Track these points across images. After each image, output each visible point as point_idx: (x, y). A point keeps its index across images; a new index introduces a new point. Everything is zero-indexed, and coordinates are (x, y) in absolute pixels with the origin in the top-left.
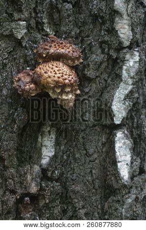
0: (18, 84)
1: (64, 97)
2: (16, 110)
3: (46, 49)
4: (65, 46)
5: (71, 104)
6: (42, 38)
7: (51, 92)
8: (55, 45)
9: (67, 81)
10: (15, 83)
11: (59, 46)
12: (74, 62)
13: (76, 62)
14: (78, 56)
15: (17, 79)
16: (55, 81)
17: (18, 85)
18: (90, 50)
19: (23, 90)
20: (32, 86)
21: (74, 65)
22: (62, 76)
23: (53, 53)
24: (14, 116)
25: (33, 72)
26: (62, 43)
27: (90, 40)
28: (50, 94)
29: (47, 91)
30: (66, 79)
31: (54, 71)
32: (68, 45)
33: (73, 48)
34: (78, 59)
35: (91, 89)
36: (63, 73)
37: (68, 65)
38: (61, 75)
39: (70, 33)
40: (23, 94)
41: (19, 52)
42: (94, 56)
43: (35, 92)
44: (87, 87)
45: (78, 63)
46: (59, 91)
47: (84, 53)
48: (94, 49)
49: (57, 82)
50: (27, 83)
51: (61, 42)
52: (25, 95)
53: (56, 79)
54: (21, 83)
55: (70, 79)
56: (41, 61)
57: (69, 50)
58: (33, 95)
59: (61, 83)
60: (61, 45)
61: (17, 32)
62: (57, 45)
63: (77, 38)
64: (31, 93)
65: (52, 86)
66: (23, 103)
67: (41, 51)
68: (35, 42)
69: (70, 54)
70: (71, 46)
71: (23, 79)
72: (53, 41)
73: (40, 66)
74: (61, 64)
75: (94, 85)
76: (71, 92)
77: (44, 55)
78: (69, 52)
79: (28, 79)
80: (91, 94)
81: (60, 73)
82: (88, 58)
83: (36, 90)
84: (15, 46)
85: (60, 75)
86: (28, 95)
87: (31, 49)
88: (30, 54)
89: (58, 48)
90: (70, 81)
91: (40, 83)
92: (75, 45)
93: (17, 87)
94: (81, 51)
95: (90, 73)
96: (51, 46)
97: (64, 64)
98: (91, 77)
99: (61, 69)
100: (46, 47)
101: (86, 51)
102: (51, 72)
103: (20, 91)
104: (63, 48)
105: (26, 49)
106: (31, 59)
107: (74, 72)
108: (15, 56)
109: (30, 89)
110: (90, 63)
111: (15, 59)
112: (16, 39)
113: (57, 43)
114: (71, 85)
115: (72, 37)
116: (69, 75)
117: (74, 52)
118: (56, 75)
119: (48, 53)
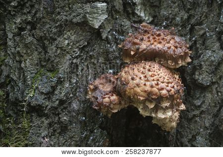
0: (93, 94)
1: (161, 115)
2: (92, 132)
3: (135, 44)
4: (163, 39)
5: (174, 124)
6: (132, 27)
7: (141, 107)
8: (149, 38)
9: (164, 92)
10: (90, 93)
11: (154, 38)
12: (177, 63)
13: (180, 62)
14: (182, 54)
15: (92, 87)
16: (145, 91)
17: (94, 97)
18: (204, 43)
19: (100, 104)
20: (114, 97)
21: (177, 67)
22: (157, 84)
23: (144, 50)
24: (88, 141)
25: (116, 77)
26: (159, 35)
27: (203, 29)
28: (140, 110)
29: (135, 106)
30: (162, 89)
31: (145, 77)
32: (169, 37)
33: (176, 42)
34: (183, 57)
35: (204, 102)
36: (158, 80)
37: (168, 68)
38: (156, 82)
39: (174, 19)
40: (100, 109)
41: (96, 47)
42: (209, 53)
43: (118, 107)
44: (198, 98)
45: (184, 64)
46: (152, 106)
47: (194, 47)
48: (208, 42)
49: (149, 94)
50: (107, 94)
51: (158, 33)
52: (104, 111)
53: (148, 88)
54: (98, 94)
55: (169, 88)
56: (128, 61)
57: (169, 45)
58: (115, 111)
59: (156, 94)
60: (157, 38)
61: (94, 18)
62: (151, 38)
63: (184, 26)
64: (112, 109)
65: (142, 98)
66: (102, 122)
67: (128, 46)
68: (122, 33)
69: (171, 52)
70: (174, 39)
71: (101, 87)
72: (146, 31)
73: (126, 69)
74: (156, 66)
75: (209, 96)
76: (171, 107)
77: (132, 53)
78: (169, 48)
79: (108, 88)
80: (204, 108)
81: (154, 80)
82: (200, 56)
83: (120, 103)
84: (91, 39)
85: (154, 83)
86: (108, 112)
87: (116, 42)
88: (114, 50)
89: (152, 42)
90: (169, 91)
91: (125, 94)
92: (181, 36)
93: (93, 99)
94: (188, 46)
95: (204, 78)
96: (142, 40)
97: (161, 65)
98: (204, 83)
99: (155, 73)
100: (136, 40)
101: (198, 46)
102: (140, 78)
103: (96, 106)
104: (160, 43)
105: (109, 43)
106: (116, 58)
107: (177, 77)
108: (91, 53)
109: (111, 102)
110: (203, 63)
111: (91, 57)
112: (92, 28)
113: (152, 35)
114: (171, 98)
115: (176, 25)
116: (168, 83)
117: (176, 47)
118: (148, 83)
119: (138, 49)
